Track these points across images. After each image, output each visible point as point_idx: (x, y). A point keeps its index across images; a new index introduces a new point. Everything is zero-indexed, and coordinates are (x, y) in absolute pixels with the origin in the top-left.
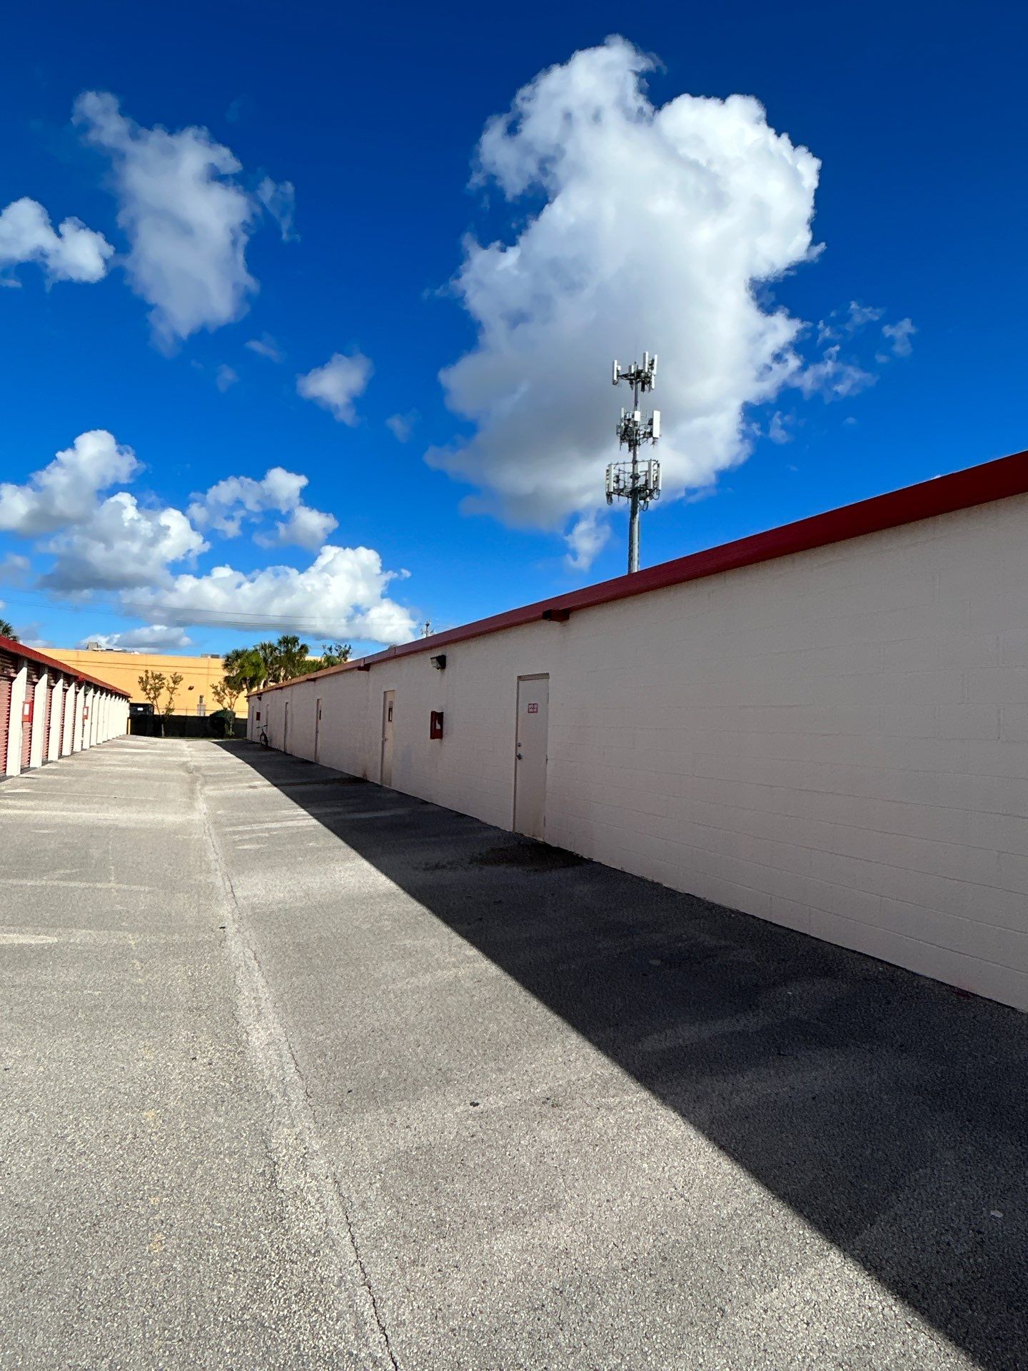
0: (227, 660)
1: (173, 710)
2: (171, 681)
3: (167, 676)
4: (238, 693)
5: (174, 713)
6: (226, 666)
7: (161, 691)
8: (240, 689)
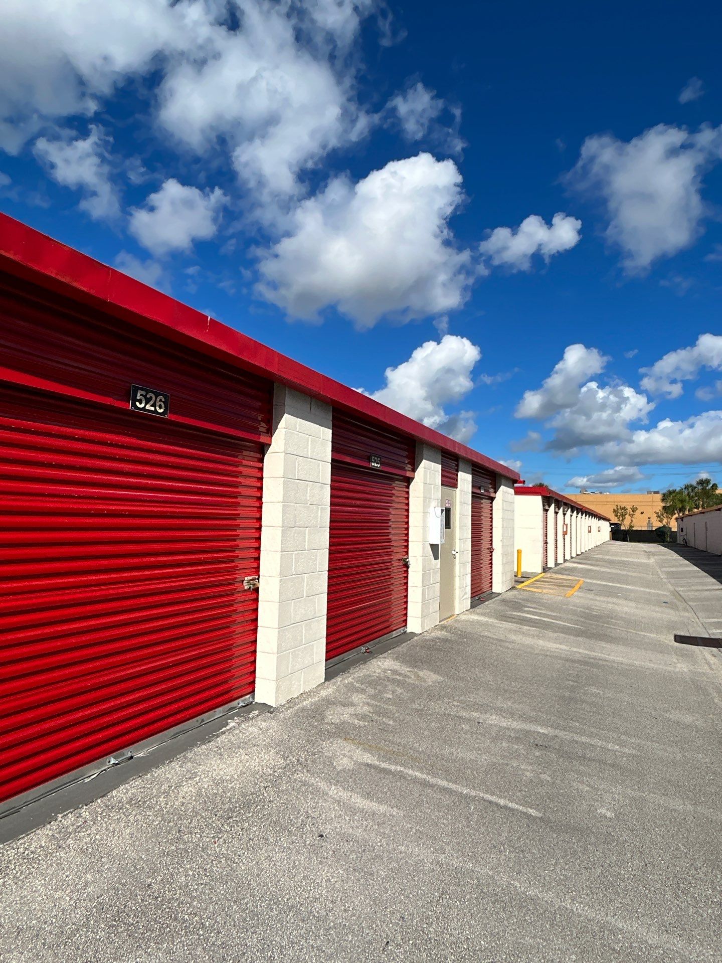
0: (664, 496)
1: (633, 527)
2: (631, 510)
3: (629, 507)
4: (672, 516)
5: (634, 529)
6: (663, 500)
7: (626, 516)
8: (672, 515)
